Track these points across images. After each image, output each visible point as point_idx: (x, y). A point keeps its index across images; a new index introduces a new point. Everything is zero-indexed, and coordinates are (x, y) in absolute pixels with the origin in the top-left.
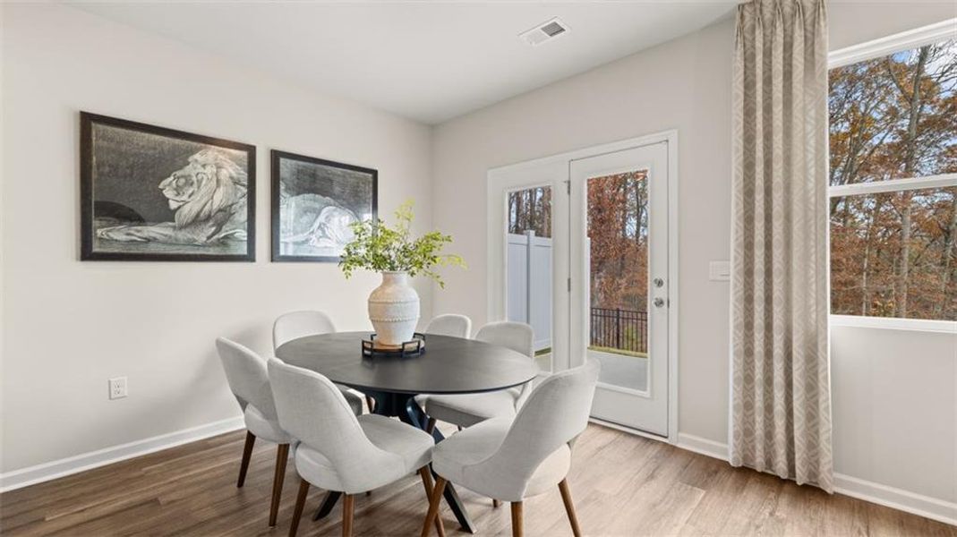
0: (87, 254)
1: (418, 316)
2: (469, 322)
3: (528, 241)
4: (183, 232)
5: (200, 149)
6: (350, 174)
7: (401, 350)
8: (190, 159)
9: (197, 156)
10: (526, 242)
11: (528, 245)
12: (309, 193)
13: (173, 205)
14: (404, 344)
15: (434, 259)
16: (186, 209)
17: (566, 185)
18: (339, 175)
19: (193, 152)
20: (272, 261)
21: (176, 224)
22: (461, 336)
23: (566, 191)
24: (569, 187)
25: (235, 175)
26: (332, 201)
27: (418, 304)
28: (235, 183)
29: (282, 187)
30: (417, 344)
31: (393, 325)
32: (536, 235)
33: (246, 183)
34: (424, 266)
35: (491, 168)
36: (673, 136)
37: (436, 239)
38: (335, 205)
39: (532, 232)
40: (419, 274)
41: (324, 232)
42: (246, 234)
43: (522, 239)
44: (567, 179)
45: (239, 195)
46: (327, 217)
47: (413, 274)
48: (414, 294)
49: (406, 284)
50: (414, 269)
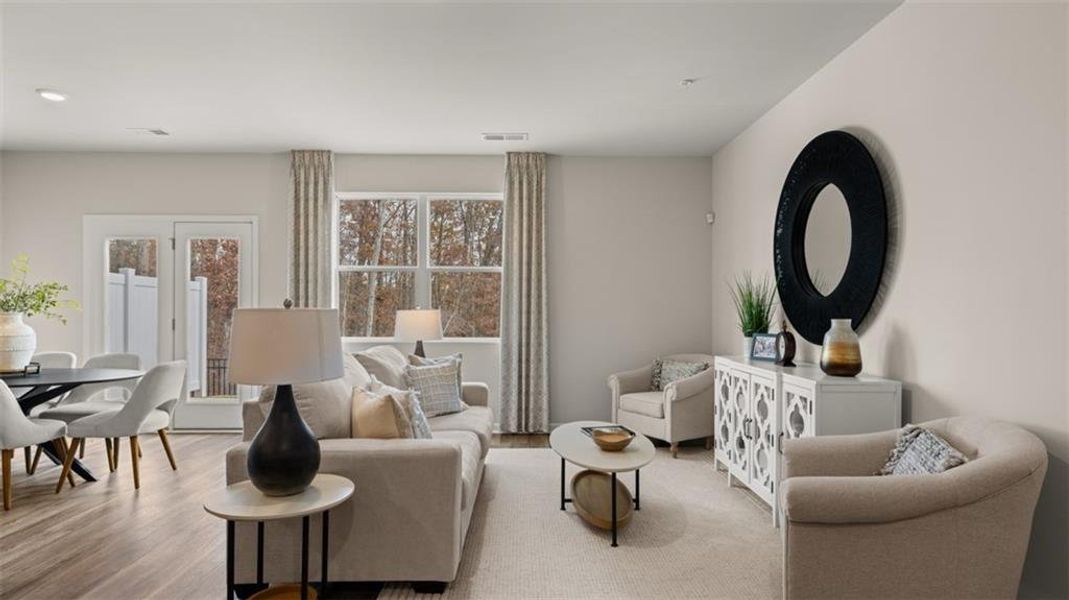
1: (35, 347)
2: (74, 357)
3: (126, 280)
7: (24, 372)
10: (123, 282)
11: (126, 286)
14: (26, 367)
15: (53, 303)
17: (171, 243)
22: (67, 367)
23: (171, 247)
24: (174, 244)
27: (35, 337)
31: (14, 353)
32: (137, 273)
34: (42, 309)
35: (87, 214)
36: (255, 219)
37: (54, 288)
39: (132, 271)
40: (36, 315)
43: (119, 277)
44: (172, 236)
47: (29, 315)
48: (30, 330)
49: (21, 322)
50: (30, 311)
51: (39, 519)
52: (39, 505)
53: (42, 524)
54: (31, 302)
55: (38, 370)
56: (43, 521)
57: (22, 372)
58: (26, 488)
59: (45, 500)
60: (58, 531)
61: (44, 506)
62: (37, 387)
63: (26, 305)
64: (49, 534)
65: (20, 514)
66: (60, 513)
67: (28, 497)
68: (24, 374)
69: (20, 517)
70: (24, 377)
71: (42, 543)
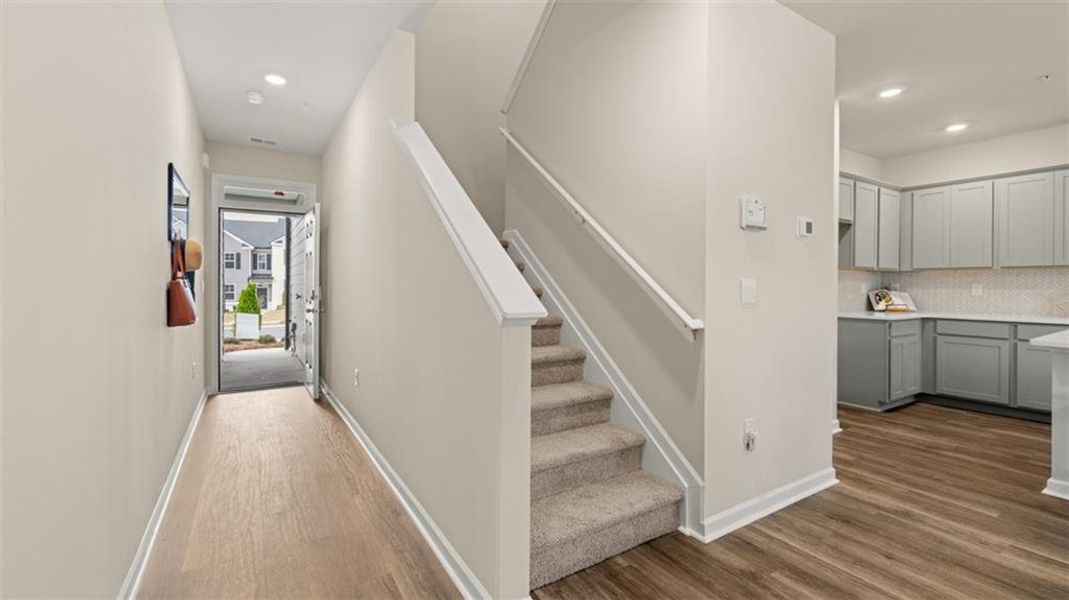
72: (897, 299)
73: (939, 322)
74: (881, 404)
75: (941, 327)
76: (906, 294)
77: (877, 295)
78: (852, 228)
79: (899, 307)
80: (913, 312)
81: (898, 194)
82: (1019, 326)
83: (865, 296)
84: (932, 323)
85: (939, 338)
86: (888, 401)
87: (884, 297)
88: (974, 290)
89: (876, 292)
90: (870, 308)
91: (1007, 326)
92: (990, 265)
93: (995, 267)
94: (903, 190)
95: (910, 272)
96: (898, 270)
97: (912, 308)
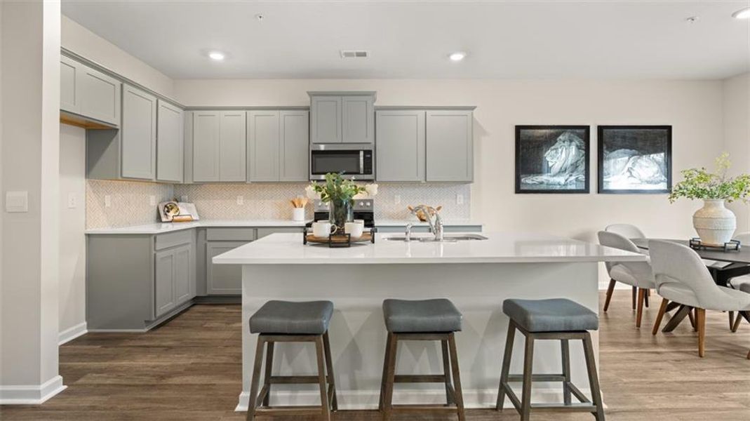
0: (518, 190)
1: (735, 228)
4: (555, 178)
5: (563, 132)
6: (650, 132)
7: (724, 247)
8: (558, 139)
9: (561, 137)
12: (621, 148)
13: (550, 164)
16: (556, 165)
18: (641, 135)
19: (558, 135)
20: (599, 192)
21: (552, 174)
25: (579, 144)
26: (637, 152)
27: (735, 220)
28: (579, 149)
29: (605, 147)
30: (736, 245)
31: (715, 232)
33: (584, 148)
34: (741, 196)
38: (638, 155)
40: (736, 202)
41: (631, 173)
42: (584, 177)
45: (581, 155)
46: (633, 163)
47: (730, 201)
48: (730, 214)
49: (723, 207)
50: (731, 198)
51: (724, 378)
52: (729, 365)
53: (722, 385)
54: (731, 191)
55: (737, 247)
56: (725, 382)
57: (722, 247)
58: (724, 343)
59: (736, 362)
60: (733, 400)
61: (733, 368)
62: (733, 263)
63: (727, 193)
64: (724, 398)
65: (710, 366)
66: (742, 381)
67: (722, 353)
68: (723, 249)
69: (709, 369)
70: (724, 251)
71: (715, 404)
72: (184, 210)
73: (208, 230)
74: (148, 322)
75: (211, 235)
76: (192, 205)
77: (166, 206)
78: (120, 131)
79: (184, 218)
80: (196, 220)
81: (181, 111)
82: (259, 230)
83: (156, 208)
84: (203, 231)
85: (208, 244)
86: (153, 319)
87: (172, 209)
88: (238, 200)
89: (166, 204)
90: (159, 219)
91: (252, 230)
92: (244, 180)
93: (248, 182)
94: (186, 109)
95: (192, 185)
96: (182, 182)
97: (195, 217)
